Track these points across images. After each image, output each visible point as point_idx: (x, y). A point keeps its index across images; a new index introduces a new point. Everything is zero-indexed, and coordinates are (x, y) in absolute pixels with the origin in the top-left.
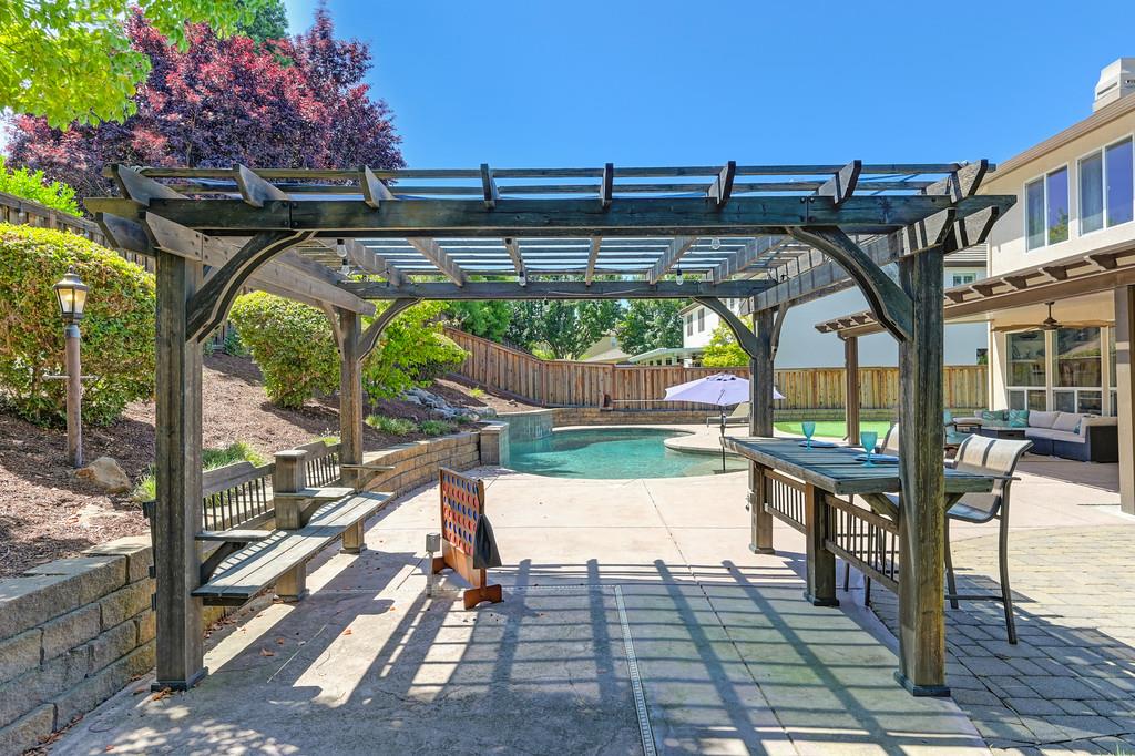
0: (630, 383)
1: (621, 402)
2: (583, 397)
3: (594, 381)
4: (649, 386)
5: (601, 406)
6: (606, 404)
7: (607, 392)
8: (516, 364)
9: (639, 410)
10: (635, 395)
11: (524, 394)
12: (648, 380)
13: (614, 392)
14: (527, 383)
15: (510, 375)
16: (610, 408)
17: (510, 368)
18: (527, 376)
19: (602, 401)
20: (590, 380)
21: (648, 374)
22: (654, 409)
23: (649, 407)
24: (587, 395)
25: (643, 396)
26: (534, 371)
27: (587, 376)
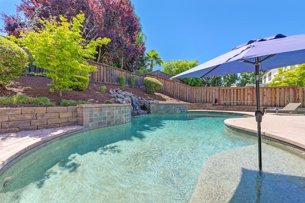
0: (226, 94)
1: (222, 102)
2: (206, 100)
3: (211, 93)
4: (235, 96)
5: (213, 103)
6: (216, 102)
7: (216, 98)
8: (183, 89)
9: (230, 105)
10: (229, 99)
11: (185, 98)
12: (235, 93)
13: (219, 97)
14: (186, 95)
15: (181, 92)
16: (217, 104)
17: (181, 90)
18: (186, 92)
19: (214, 101)
20: (209, 93)
21: (235, 91)
22: (237, 105)
23: (235, 104)
24: (208, 99)
25: (232, 99)
26: (189, 91)
27: (208, 92)
